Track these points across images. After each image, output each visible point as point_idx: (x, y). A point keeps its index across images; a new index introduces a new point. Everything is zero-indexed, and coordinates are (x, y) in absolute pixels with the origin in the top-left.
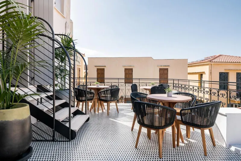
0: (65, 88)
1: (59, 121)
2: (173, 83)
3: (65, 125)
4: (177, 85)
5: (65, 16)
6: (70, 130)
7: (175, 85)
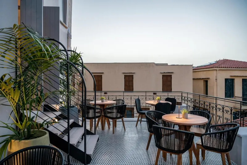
0: (70, 105)
1: (73, 145)
2: (182, 96)
3: (78, 148)
4: (186, 99)
5: (67, 26)
6: (86, 155)
7: (183, 98)
